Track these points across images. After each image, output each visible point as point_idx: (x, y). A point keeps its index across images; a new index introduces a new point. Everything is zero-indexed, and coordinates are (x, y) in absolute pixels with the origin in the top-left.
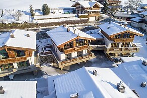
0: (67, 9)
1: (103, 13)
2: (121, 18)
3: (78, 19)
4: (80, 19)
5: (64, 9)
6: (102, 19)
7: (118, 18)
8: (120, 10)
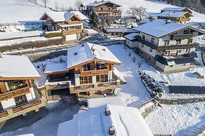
0: (32, 23)
1: (91, 28)
2: (117, 34)
3: (44, 39)
4: (47, 39)
5: (27, 24)
6: (87, 37)
7: (113, 34)
8: (118, 22)
